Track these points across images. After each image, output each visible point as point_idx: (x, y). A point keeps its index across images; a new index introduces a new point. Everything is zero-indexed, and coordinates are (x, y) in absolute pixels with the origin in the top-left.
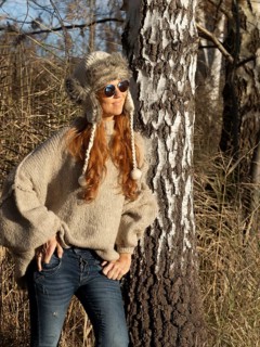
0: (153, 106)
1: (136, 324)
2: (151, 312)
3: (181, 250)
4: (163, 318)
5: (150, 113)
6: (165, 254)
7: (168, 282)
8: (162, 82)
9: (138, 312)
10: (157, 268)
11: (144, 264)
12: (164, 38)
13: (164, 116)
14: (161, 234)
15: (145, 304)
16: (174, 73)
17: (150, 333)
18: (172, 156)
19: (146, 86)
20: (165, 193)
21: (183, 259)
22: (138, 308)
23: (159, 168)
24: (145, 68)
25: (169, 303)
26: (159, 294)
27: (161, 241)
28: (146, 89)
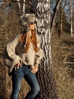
0: (41, 27)
1: (41, 84)
2: (44, 80)
3: (50, 64)
4: (47, 82)
5: (40, 29)
6: (46, 65)
7: (48, 73)
8: (43, 21)
9: (41, 81)
10: (45, 69)
11: (41, 68)
12: (43, 9)
13: (44, 30)
14: (45, 60)
15: (42, 79)
16: (46, 18)
17: (44, 86)
18: (46, 40)
19: (39, 22)
20: (45, 50)
21: (50, 67)
22: (41, 80)
23: (43, 43)
24: (38, 17)
25: (48, 78)
26: (46, 76)
27: (45, 62)
28: (38, 23)
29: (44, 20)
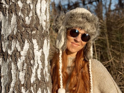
0: (8, 38)
5: (7, 43)
29: (17, 15)
